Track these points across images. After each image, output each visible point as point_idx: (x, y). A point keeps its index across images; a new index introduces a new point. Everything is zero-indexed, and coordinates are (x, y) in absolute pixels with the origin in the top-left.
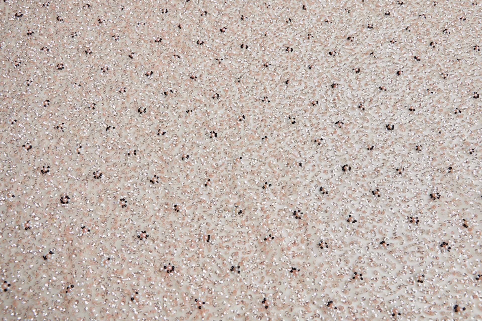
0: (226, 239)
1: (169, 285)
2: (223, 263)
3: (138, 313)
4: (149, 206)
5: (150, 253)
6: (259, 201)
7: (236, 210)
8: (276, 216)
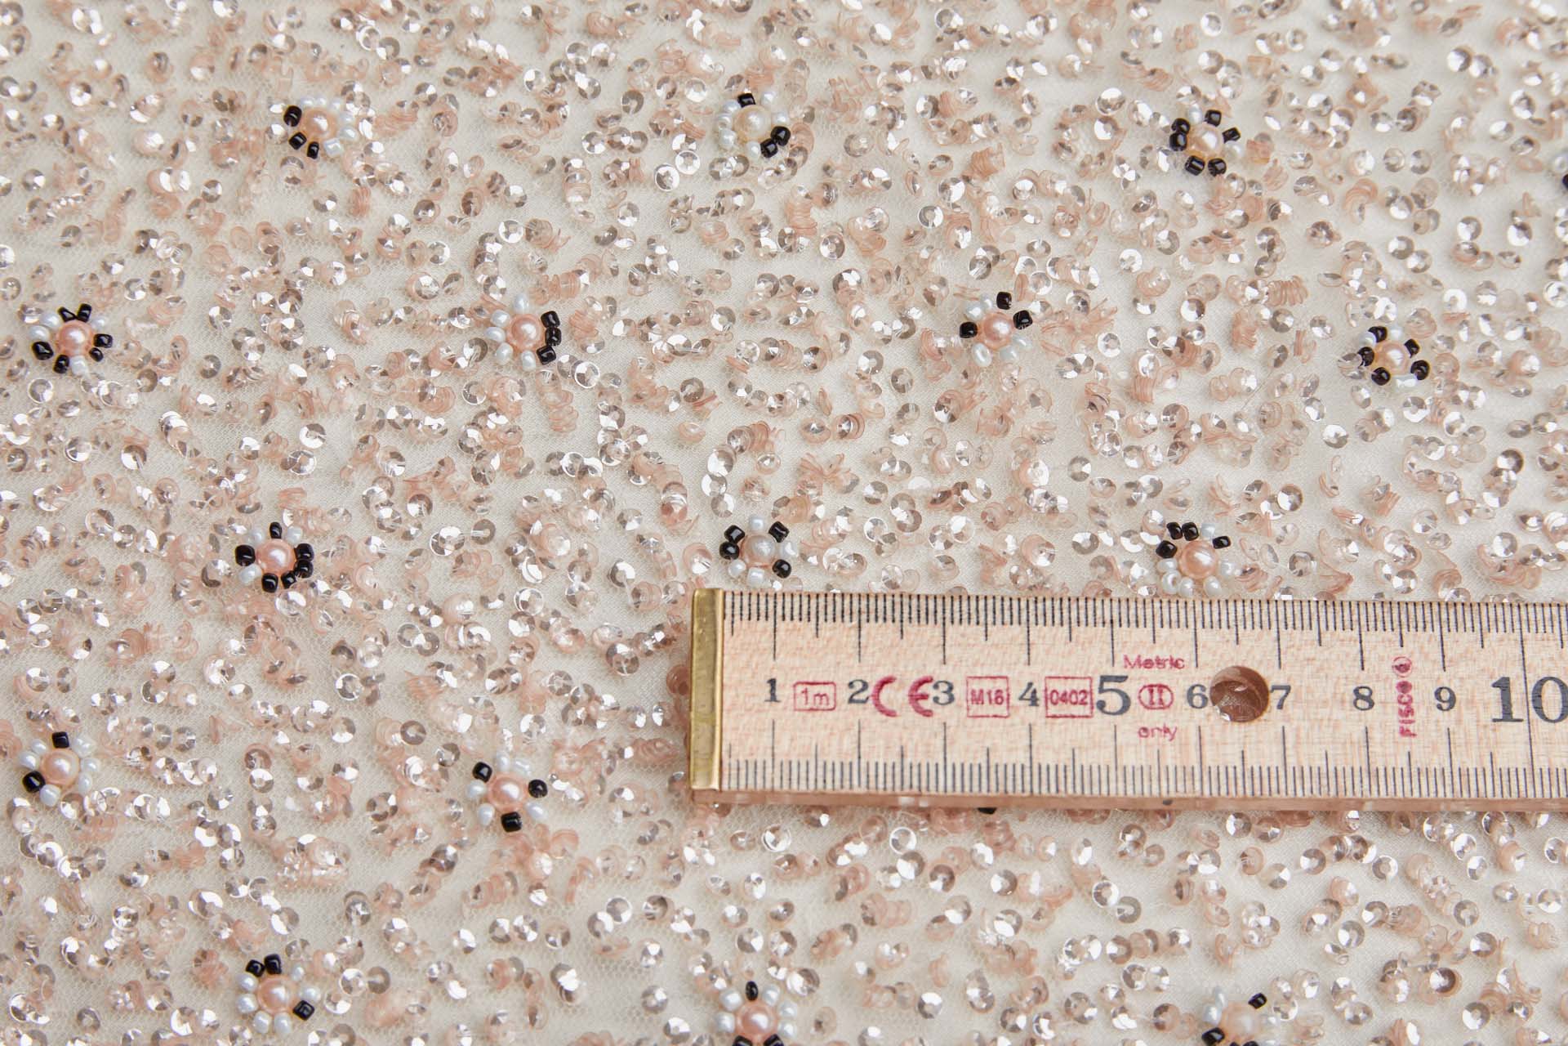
0: (677, 340)
1: (284, 674)
2: (667, 509)
3: (86, 873)
4: (102, 126)
5: (128, 460)
6: (916, 57)
7: (742, 123)
8: (1041, 161)
